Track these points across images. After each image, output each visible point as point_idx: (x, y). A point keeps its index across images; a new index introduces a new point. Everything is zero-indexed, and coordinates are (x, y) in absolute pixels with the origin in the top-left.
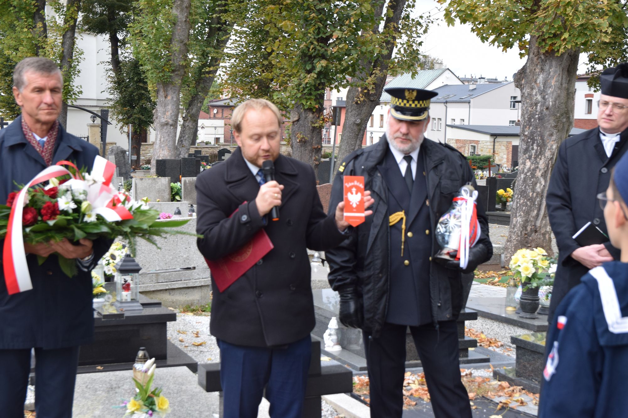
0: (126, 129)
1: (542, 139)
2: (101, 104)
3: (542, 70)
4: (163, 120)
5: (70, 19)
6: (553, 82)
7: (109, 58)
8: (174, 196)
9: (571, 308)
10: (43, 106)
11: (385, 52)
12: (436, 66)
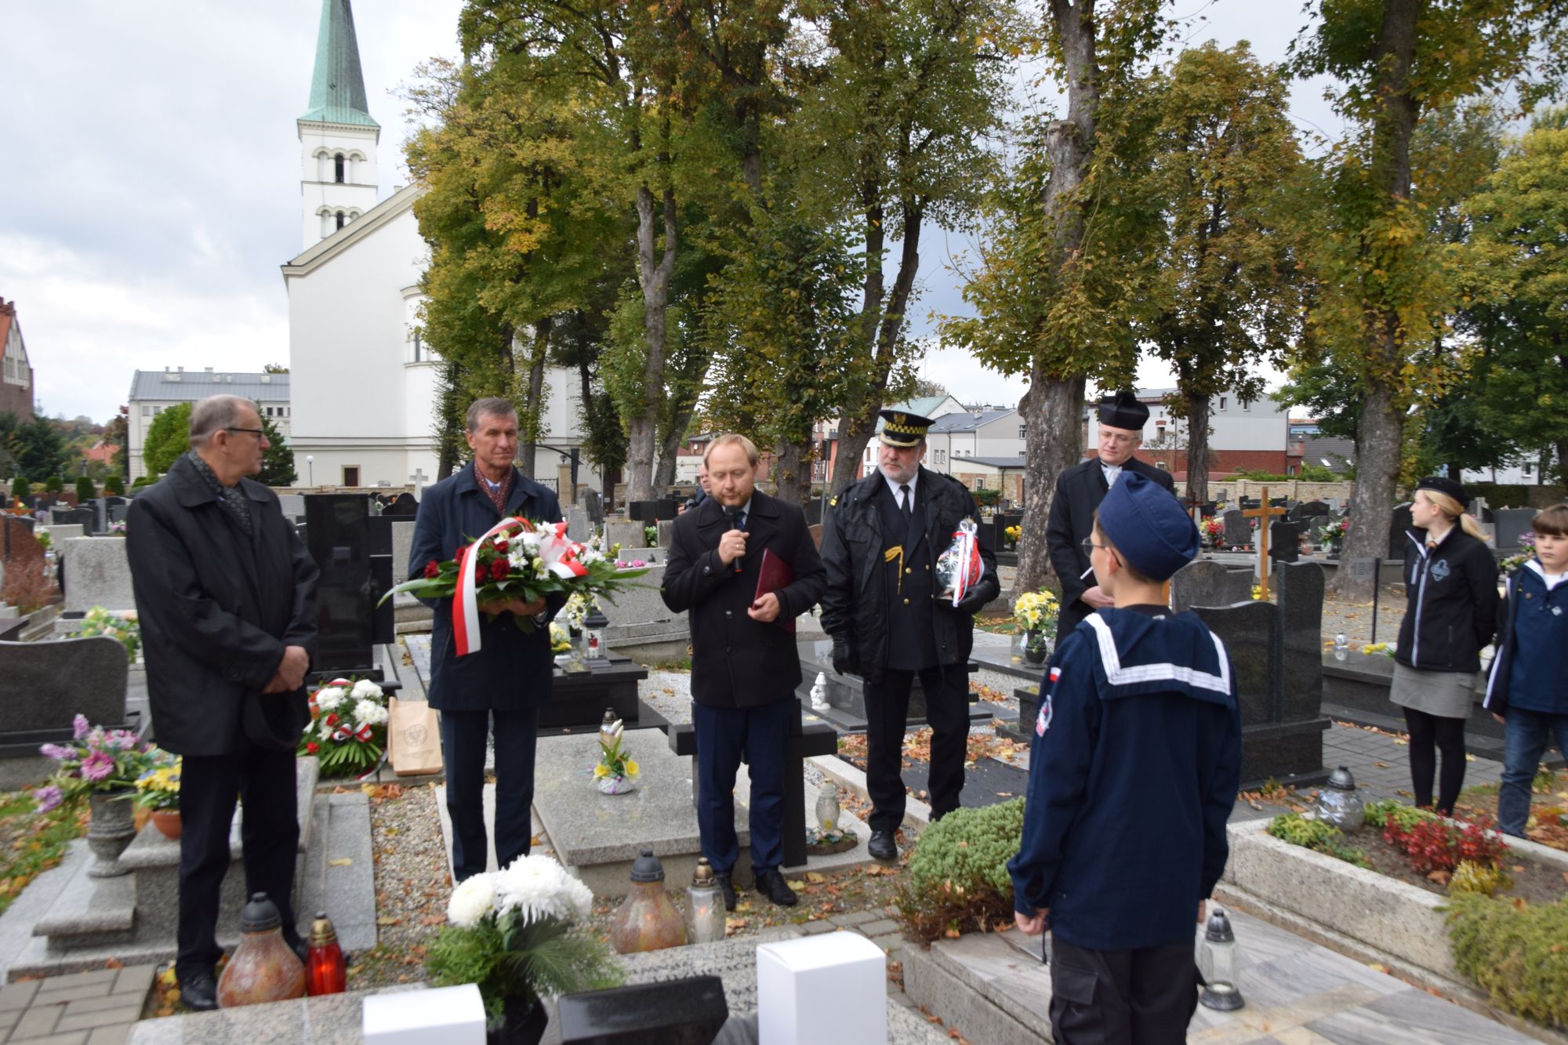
0: (597, 469)
1: (1050, 471)
2: (572, 442)
3: (1047, 397)
4: (637, 459)
5: (538, 352)
6: (1059, 410)
7: (579, 392)
8: (649, 540)
9: (1066, 658)
10: (498, 450)
11: (879, 379)
12: (938, 393)
